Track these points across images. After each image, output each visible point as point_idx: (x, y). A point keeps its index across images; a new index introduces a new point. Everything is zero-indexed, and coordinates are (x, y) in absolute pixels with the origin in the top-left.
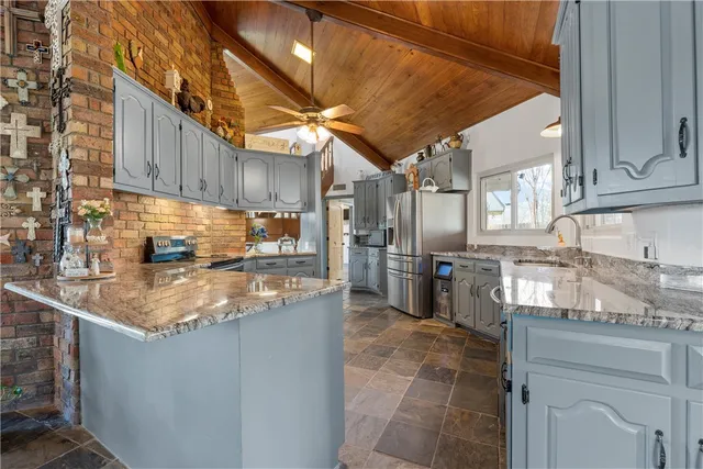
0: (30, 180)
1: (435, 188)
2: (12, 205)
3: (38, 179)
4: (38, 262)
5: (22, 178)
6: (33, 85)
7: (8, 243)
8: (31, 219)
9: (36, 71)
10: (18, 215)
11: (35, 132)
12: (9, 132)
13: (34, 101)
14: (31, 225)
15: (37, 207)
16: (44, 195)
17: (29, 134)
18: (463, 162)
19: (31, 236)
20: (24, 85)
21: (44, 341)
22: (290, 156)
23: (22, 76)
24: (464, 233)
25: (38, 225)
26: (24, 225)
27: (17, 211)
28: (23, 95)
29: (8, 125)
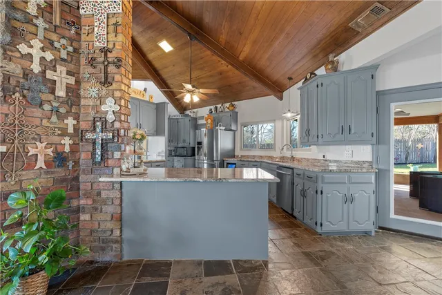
0: (67, 112)
1: (224, 128)
2: (55, 128)
3: (71, 111)
4: (70, 166)
5: (62, 110)
6: (70, 49)
7: (52, 154)
8: (67, 138)
9: (71, 40)
10: (59, 135)
11: (72, 80)
12: (55, 78)
13: (69, 59)
14: (67, 142)
15: (71, 130)
16: (75, 122)
17: (69, 81)
18: (235, 117)
19: (67, 149)
20: (65, 48)
21: (73, 219)
22: (149, 102)
23: (63, 41)
24: (234, 150)
25: (71, 142)
26: (63, 142)
27: (59, 132)
28: (64, 55)
29: (55, 74)
